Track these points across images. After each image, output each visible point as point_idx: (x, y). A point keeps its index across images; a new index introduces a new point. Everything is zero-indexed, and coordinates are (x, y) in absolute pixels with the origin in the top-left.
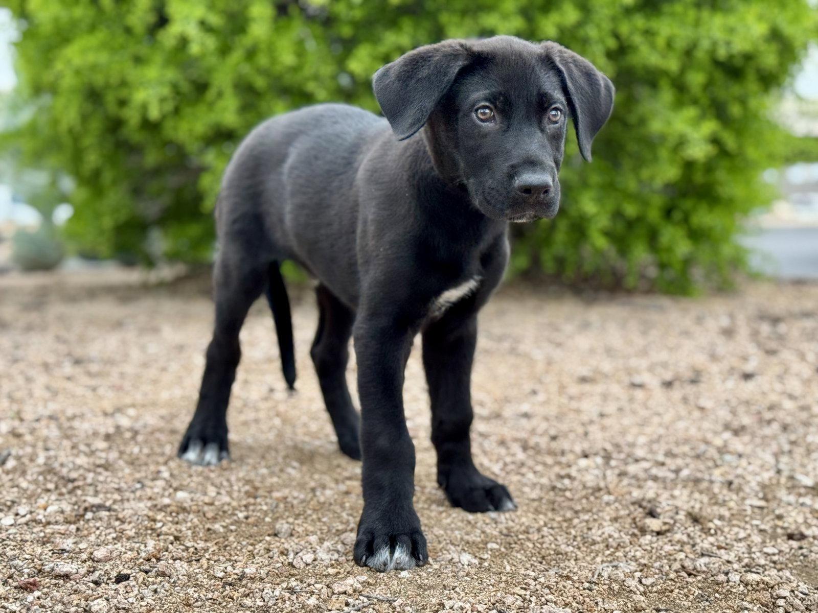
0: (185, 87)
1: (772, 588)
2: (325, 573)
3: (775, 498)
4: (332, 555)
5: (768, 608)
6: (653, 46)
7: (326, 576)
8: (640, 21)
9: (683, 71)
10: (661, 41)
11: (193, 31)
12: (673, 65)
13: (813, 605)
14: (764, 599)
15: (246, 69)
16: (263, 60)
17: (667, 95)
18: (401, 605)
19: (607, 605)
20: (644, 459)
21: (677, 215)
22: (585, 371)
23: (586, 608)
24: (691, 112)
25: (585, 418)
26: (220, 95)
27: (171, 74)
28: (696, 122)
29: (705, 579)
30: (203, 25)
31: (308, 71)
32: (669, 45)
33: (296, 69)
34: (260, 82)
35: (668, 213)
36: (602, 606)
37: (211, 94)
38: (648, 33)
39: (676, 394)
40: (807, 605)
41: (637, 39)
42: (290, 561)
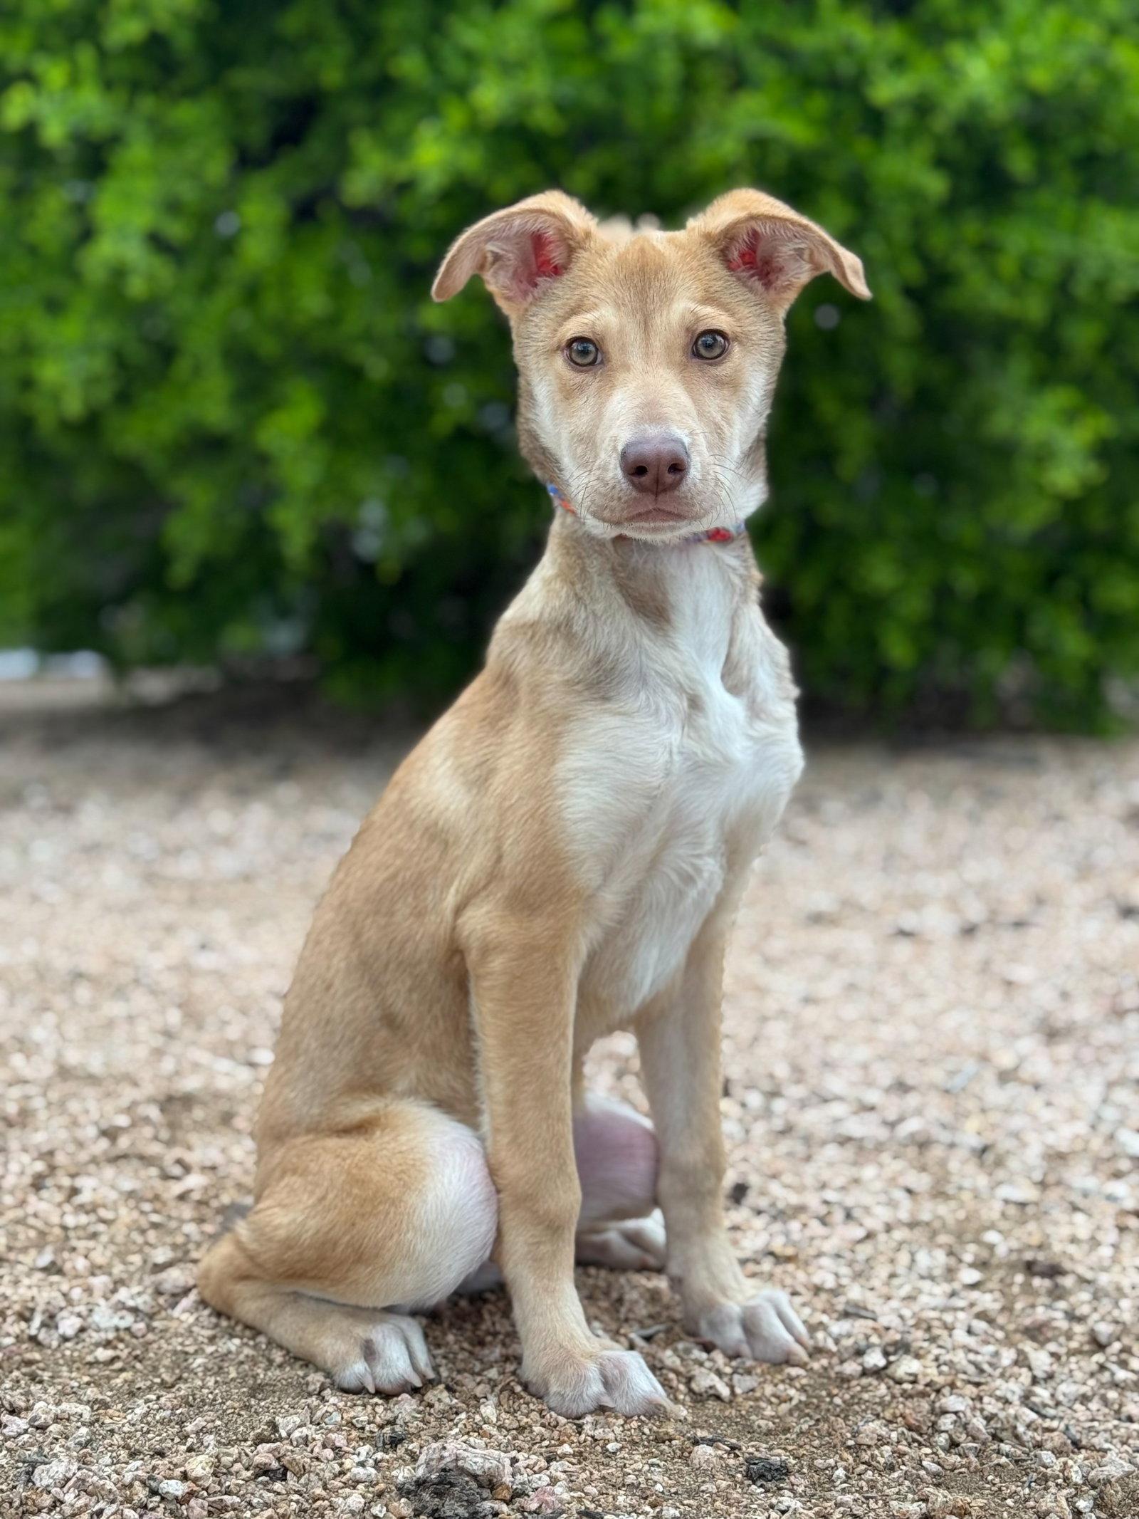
0: (137, 353)
1: (938, 1391)
2: (90, 1358)
3: (1059, 1183)
4: (122, 1318)
5: (921, 1435)
6: (994, 274)
7: (91, 1364)
8: (972, 228)
9: (1055, 319)
10: (1008, 265)
11: (134, 252)
12: (1035, 308)
13: (1006, 1430)
14: (914, 1415)
15: (244, 321)
16: (272, 304)
17: (1019, 367)
18: (201, 1430)
19: (601, 1431)
20: (838, 1098)
21: (1069, 586)
22: (823, 901)
23: (556, 1437)
24: (1059, 398)
25: (771, 1005)
26: (197, 371)
27: (106, 333)
28: (1070, 417)
29: (825, 1369)
30: (157, 242)
31: (354, 322)
32: (1026, 272)
33: (333, 320)
34: (269, 347)
35: (1050, 580)
36: (590, 1433)
37: (182, 367)
38: (987, 249)
39: (978, 949)
40: (996, 1429)
41: (963, 260)
42: (33, 1332)
